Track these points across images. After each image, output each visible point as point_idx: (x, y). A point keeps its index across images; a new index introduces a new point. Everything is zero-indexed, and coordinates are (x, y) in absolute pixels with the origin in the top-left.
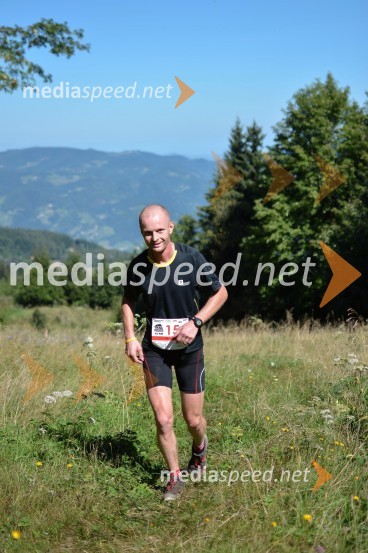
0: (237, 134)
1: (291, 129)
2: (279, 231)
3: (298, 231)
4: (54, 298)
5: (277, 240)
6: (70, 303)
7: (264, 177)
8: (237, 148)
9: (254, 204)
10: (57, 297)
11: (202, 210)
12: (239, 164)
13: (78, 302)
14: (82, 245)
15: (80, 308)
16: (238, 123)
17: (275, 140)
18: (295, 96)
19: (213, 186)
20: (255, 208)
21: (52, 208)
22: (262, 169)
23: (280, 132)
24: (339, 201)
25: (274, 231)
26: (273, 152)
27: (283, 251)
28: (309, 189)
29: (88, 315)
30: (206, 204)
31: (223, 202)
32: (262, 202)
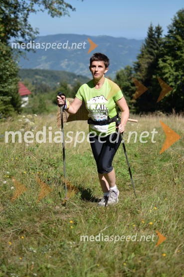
0: (151, 29)
1: (175, 28)
2: (169, 73)
3: (177, 73)
5: (168, 77)
7: (163, 48)
8: (151, 36)
9: (158, 61)
11: (135, 63)
12: (151, 43)
14: (80, 78)
16: (151, 25)
17: (168, 32)
18: (177, 13)
19: (140, 53)
20: (158, 63)
21: (68, 61)
22: (162, 45)
23: (170, 29)
25: (167, 73)
26: (167, 38)
27: (171, 82)
28: (182, 55)
30: (137, 60)
31: (144, 60)
32: (162, 60)
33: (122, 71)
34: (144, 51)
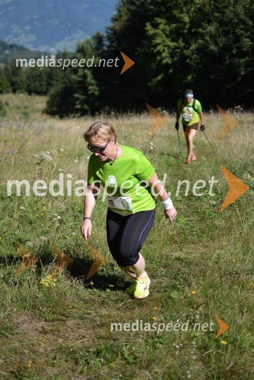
2: (163, 44)
3: (175, 44)
4: (3, 88)
5: (161, 50)
6: (14, 91)
7: (152, 7)
9: (146, 26)
10: (5, 87)
11: (108, 29)
13: (20, 91)
15: (22, 95)
19: (115, 13)
20: (146, 28)
24: (203, 24)
25: (159, 44)
27: (165, 58)
28: (182, 16)
29: (27, 100)
30: (111, 25)
32: (150, 24)
33: (88, 42)
34: (121, 9)
